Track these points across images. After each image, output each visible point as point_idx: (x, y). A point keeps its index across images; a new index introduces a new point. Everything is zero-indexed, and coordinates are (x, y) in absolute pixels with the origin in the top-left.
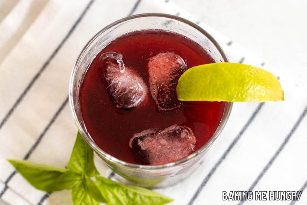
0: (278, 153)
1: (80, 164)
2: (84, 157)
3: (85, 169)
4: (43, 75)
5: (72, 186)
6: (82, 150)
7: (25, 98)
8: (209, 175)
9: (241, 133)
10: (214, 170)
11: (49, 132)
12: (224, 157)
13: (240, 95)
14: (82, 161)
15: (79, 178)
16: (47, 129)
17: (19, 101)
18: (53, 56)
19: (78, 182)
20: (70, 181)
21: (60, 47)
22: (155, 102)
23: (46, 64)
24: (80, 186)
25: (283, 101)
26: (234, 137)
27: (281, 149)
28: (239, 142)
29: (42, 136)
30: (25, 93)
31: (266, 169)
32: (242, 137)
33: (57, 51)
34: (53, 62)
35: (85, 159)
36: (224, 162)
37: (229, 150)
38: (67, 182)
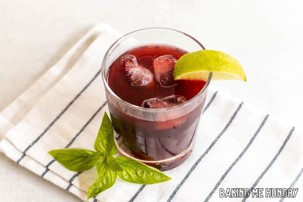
0: (245, 150)
1: (103, 145)
2: (107, 138)
3: (106, 149)
4: (76, 102)
5: (97, 163)
6: (105, 132)
7: (63, 116)
8: (196, 164)
9: (218, 137)
10: (200, 160)
11: (79, 136)
12: (207, 152)
13: (216, 67)
14: (105, 142)
15: (102, 157)
16: (77, 135)
17: (58, 118)
18: (83, 91)
19: (101, 160)
20: (95, 159)
21: (88, 85)
22: (159, 83)
23: (79, 95)
24: (103, 163)
25: (246, 82)
26: (213, 140)
27: (247, 147)
28: (217, 143)
29: (74, 139)
30: (63, 113)
31: (237, 160)
32: (219, 140)
33: (86, 88)
34: (82, 94)
35: (107, 141)
36: (207, 155)
37: (210, 148)
38: (93, 160)
